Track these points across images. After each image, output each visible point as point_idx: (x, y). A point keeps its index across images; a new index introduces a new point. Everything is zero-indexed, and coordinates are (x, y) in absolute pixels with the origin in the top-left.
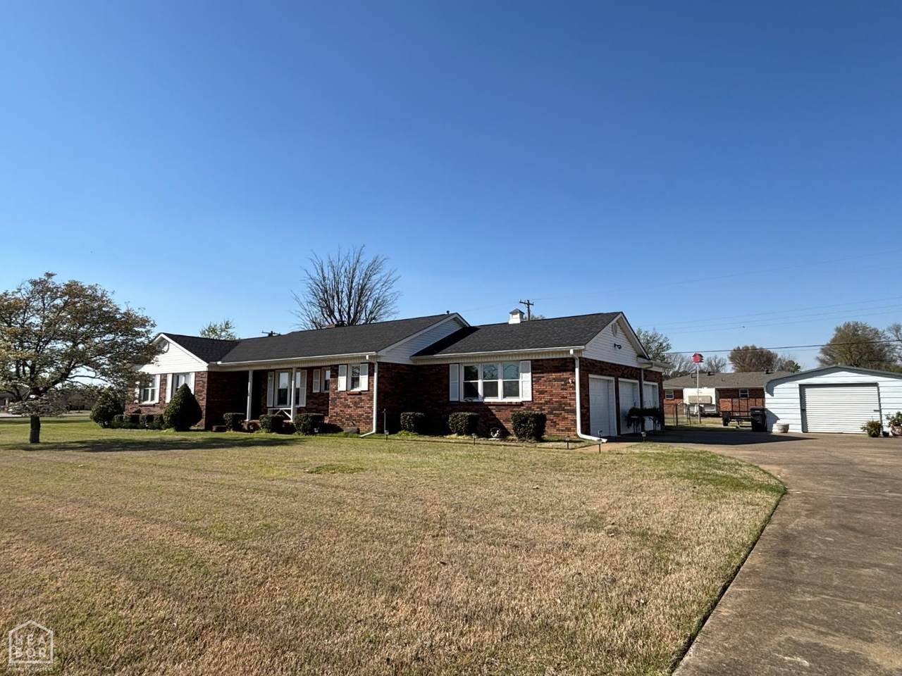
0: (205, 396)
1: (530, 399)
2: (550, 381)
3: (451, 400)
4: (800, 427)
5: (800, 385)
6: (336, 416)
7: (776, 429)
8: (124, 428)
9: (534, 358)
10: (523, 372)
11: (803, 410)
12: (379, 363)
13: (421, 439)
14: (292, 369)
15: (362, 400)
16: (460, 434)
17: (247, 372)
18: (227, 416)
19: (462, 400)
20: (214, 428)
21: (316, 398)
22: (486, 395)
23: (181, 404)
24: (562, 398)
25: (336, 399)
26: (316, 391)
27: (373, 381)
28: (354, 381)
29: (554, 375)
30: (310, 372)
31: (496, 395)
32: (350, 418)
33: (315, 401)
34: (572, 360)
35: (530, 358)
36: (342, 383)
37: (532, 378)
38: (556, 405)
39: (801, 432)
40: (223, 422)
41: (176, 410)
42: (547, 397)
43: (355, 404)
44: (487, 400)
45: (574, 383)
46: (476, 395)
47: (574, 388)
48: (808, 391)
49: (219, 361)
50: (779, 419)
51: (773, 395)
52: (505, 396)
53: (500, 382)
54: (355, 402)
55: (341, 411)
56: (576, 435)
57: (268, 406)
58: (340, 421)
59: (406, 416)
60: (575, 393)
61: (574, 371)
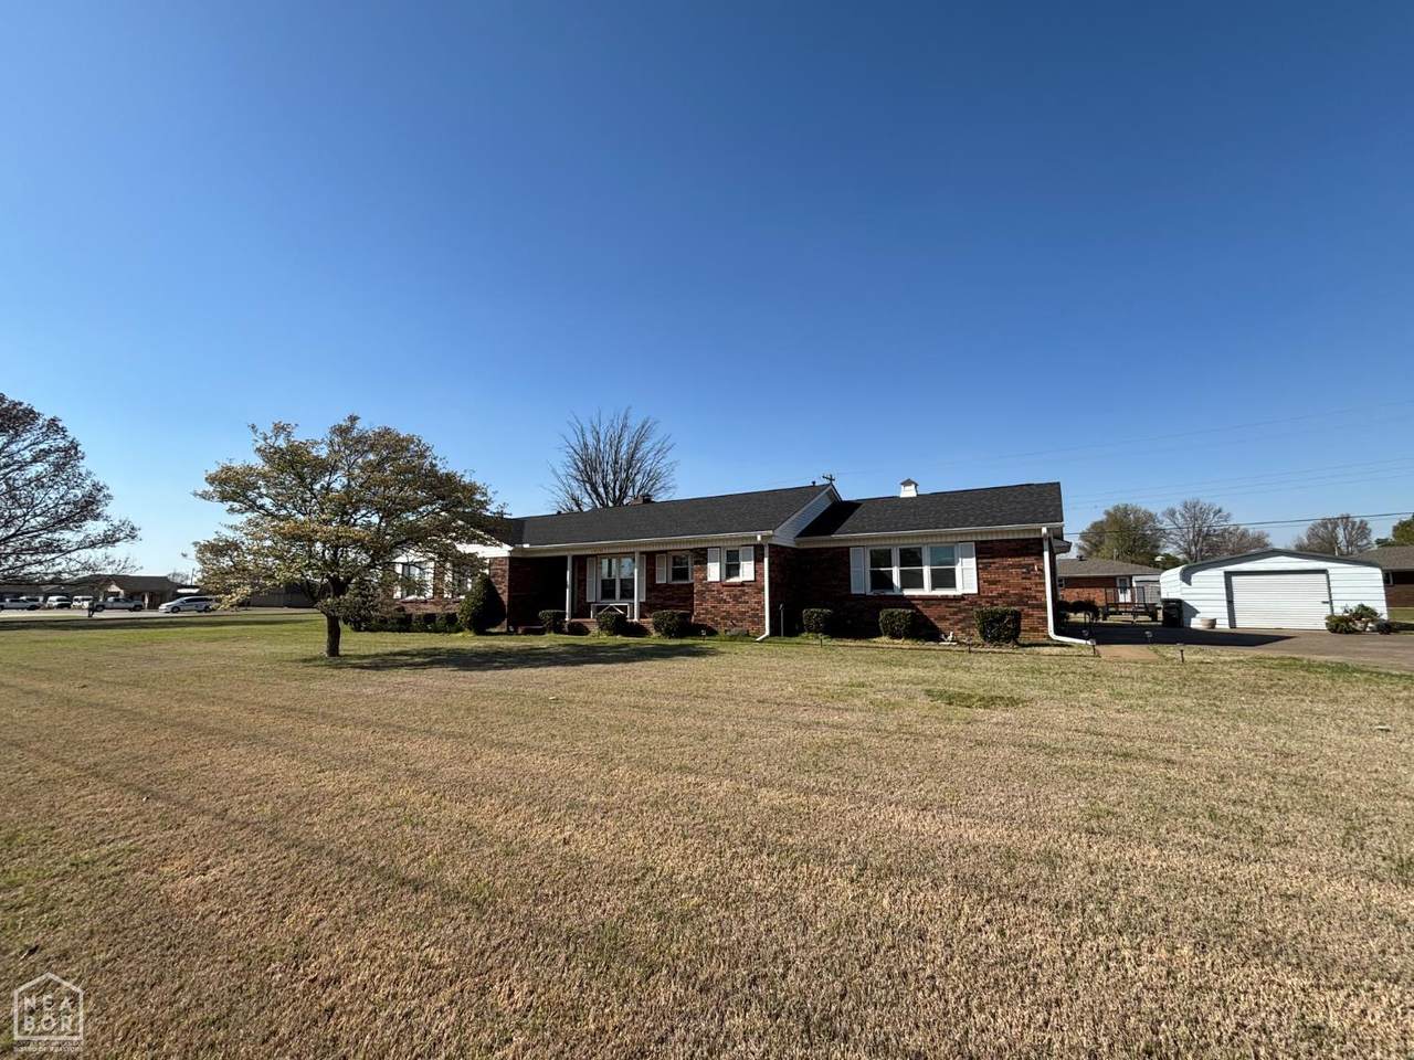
0: (506, 589)
1: (975, 591)
2: (1004, 568)
3: (853, 592)
4: (1227, 621)
5: (1226, 573)
6: (706, 614)
7: (1196, 623)
8: (389, 631)
9: (980, 539)
10: (962, 557)
11: (1230, 602)
12: (770, 545)
13: (842, 644)
14: (633, 553)
15: (745, 593)
16: (894, 636)
17: (565, 558)
18: (543, 614)
19: (869, 593)
20: (520, 631)
21: (660, 591)
22: (905, 585)
23: (483, 600)
24: (1023, 589)
25: (703, 592)
26: (661, 580)
27: (763, 569)
28: (732, 569)
29: (1010, 561)
30: (650, 558)
31: (921, 585)
32: (728, 615)
33: (660, 595)
34: (1040, 541)
35: (974, 539)
36: (714, 572)
37: (977, 564)
38: (1014, 599)
39: (1227, 627)
40: (539, 621)
41: (477, 607)
42: (1001, 589)
43: (735, 598)
44: (907, 592)
45: (1042, 570)
46: (890, 585)
47: (1042, 576)
48: (1235, 579)
49: (526, 543)
50: (1198, 612)
51: (1190, 584)
52: (934, 587)
53: (926, 571)
54: (735, 595)
55: (713, 607)
56: (1049, 637)
57: (588, 601)
58: (713, 620)
59: (810, 613)
60: (1044, 584)
61: (1042, 556)
